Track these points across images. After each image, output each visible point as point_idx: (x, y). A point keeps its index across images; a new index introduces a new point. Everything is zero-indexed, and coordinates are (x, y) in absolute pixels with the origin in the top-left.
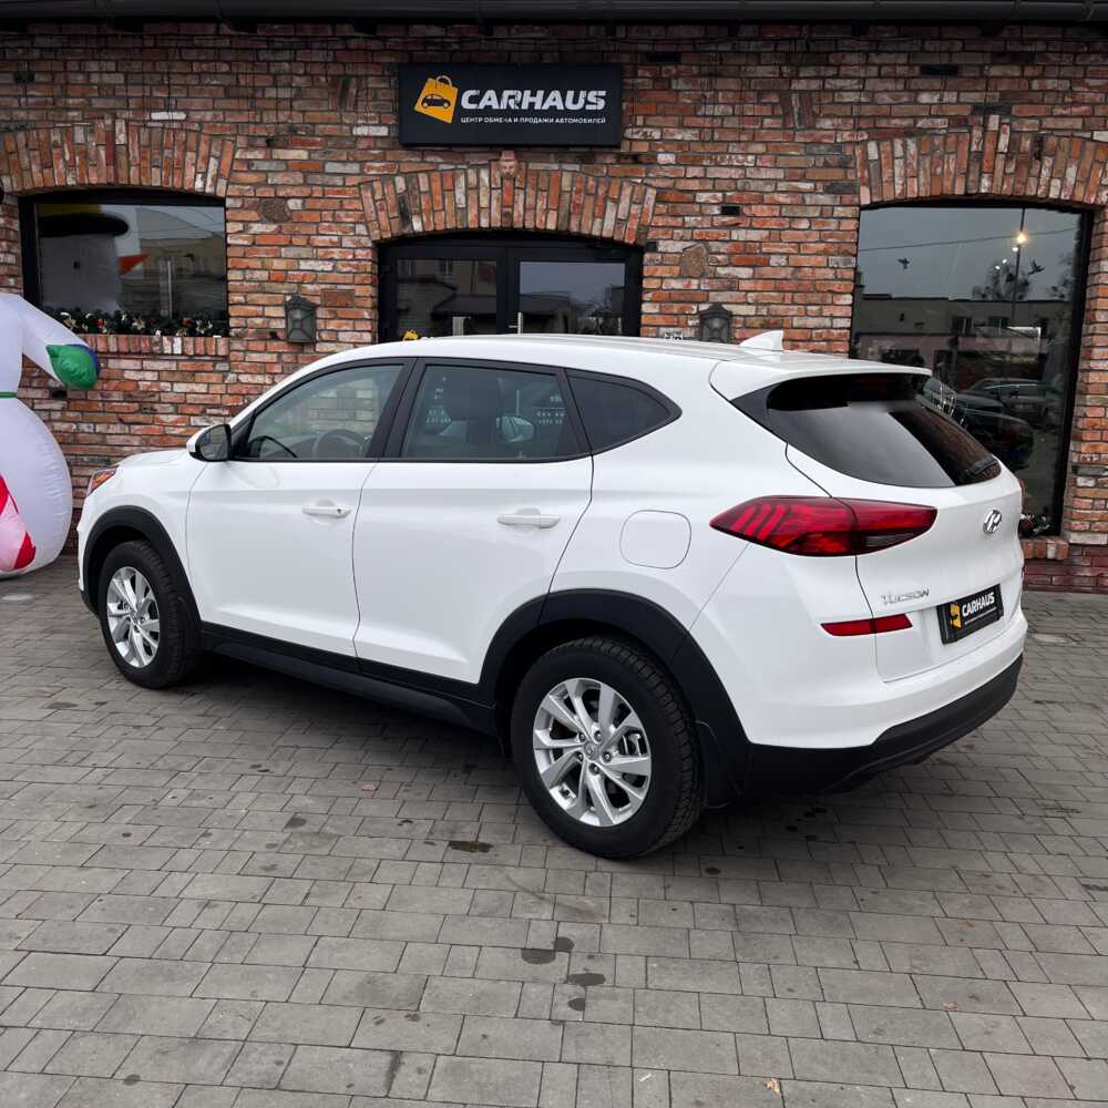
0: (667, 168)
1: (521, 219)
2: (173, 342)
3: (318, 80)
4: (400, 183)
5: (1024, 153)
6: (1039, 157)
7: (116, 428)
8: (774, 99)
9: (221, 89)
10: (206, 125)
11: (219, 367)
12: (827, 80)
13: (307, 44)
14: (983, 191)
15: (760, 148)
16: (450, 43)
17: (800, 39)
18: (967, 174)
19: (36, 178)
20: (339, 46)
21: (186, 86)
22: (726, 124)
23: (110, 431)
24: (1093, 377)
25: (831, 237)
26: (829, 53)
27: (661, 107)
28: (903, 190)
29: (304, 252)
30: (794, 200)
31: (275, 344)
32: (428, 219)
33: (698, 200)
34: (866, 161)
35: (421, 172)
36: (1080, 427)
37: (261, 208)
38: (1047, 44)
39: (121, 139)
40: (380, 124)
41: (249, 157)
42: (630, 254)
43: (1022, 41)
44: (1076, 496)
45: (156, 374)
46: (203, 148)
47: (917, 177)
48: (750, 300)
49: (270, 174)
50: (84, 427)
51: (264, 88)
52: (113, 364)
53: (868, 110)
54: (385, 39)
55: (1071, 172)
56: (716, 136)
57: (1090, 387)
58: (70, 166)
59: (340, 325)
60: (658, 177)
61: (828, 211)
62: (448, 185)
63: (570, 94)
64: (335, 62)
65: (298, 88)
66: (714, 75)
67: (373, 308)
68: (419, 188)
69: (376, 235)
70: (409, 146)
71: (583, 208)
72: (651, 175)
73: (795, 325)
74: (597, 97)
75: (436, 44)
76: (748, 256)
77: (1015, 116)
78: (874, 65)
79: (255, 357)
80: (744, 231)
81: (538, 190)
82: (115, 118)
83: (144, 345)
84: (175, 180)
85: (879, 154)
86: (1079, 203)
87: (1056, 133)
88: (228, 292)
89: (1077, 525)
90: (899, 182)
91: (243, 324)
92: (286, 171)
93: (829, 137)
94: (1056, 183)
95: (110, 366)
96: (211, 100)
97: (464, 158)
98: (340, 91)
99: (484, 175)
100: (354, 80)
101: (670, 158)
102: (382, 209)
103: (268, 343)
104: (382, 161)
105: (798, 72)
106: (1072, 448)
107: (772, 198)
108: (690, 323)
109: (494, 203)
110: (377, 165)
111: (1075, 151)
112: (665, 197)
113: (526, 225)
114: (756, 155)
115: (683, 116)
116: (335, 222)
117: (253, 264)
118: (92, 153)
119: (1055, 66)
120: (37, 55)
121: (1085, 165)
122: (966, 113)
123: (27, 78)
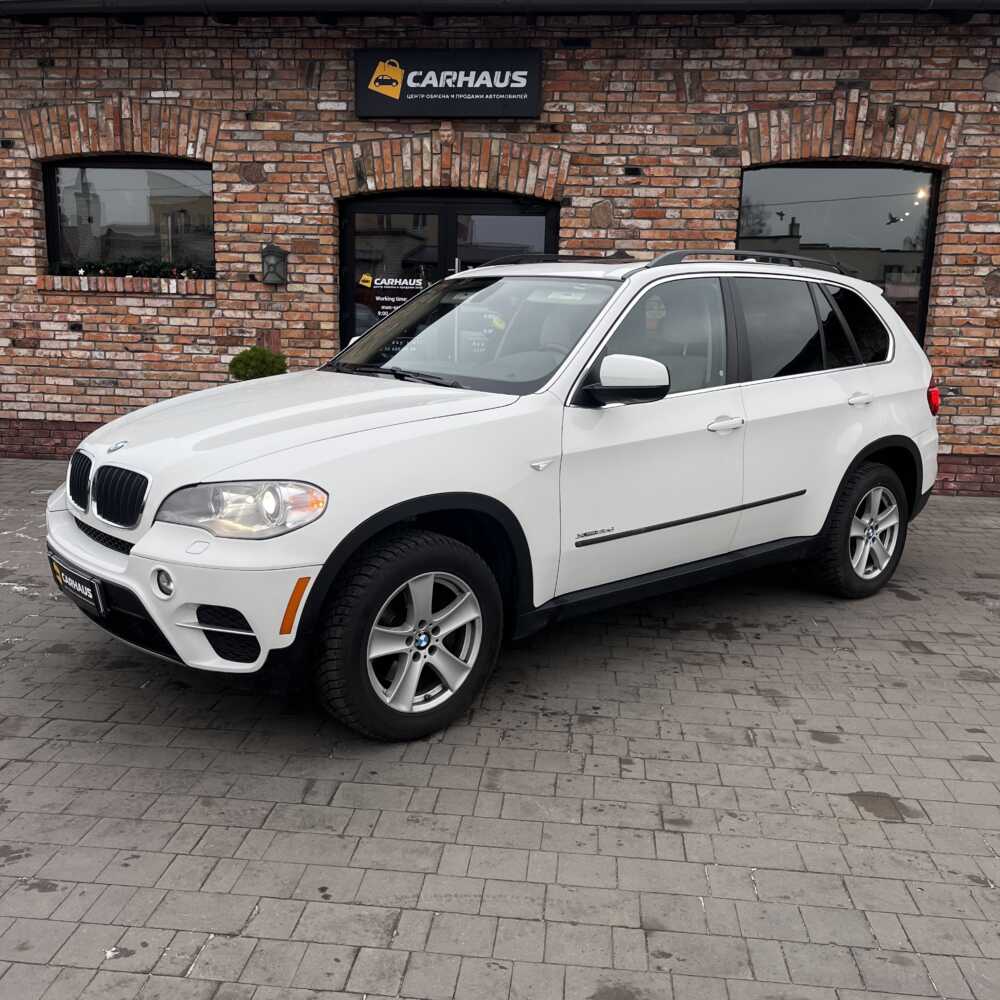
0: (580, 136)
1: (457, 180)
2: (169, 283)
3: (289, 64)
4: (357, 150)
5: (881, 121)
6: (893, 125)
7: (123, 355)
8: (670, 77)
9: (208, 74)
10: (195, 103)
11: (207, 304)
12: (717, 61)
13: (279, 33)
14: (845, 154)
15: (657, 119)
16: (398, 32)
17: (691, 26)
18: (831, 140)
19: (57, 147)
20: (305, 35)
21: (179, 69)
22: (629, 98)
23: (117, 358)
24: (939, 312)
25: (717, 194)
26: (719, 37)
27: (574, 84)
28: (779, 154)
29: (277, 208)
30: (686, 163)
31: (254, 284)
32: (380, 180)
33: (605, 163)
34: (746, 129)
35: (374, 140)
37: (242, 171)
38: (900, 30)
39: (126, 114)
40: (340, 100)
41: (232, 128)
42: (548, 209)
43: (880, 27)
45: (156, 310)
46: (194, 121)
47: (790, 142)
48: (650, 248)
49: (249, 143)
50: (96, 354)
51: (244, 71)
52: (120, 301)
53: (749, 86)
54: (344, 30)
55: (921, 137)
56: (621, 109)
57: (936, 319)
58: (85, 137)
59: (307, 270)
60: (568, 145)
61: (714, 172)
62: (396, 152)
63: (498, 74)
64: (302, 48)
65: (272, 70)
66: (617, 57)
67: (334, 255)
68: (372, 154)
69: (338, 196)
70: (364, 119)
71: (509, 170)
72: (566, 142)
74: (524, 77)
75: (384, 32)
76: (648, 210)
77: (873, 90)
78: (753, 47)
79: (237, 296)
80: (644, 189)
81: (471, 155)
82: (121, 96)
83: (146, 284)
84: (171, 148)
85: (758, 124)
86: (927, 163)
87: (907, 104)
88: (215, 241)
90: (774, 147)
91: (227, 268)
92: (263, 139)
93: (716, 109)
94: (908, 147)
95: (118, 303)
96: (200, 81)
97: (410, 130)
98: (309, 74)
99: (427, 143)
100: (318, 64)
101: (582, 128)
102: (342, 172)
103: (248, 284)
104: (342, 131)
105: (689, 54)
107: (668, 161)
109: (435, 167)
110: (337, 134)
111: (924, 119)
112: (580, 160)
113: (462, 184)
114: (654, 124)
115: (594, 91)
116: (302, 182)
117: (235, 218)
118: (102, 125)
119: (908, 47)
120: (57, 44)
121: (932, 132)
122: (830, 86)
123: (48, 63)
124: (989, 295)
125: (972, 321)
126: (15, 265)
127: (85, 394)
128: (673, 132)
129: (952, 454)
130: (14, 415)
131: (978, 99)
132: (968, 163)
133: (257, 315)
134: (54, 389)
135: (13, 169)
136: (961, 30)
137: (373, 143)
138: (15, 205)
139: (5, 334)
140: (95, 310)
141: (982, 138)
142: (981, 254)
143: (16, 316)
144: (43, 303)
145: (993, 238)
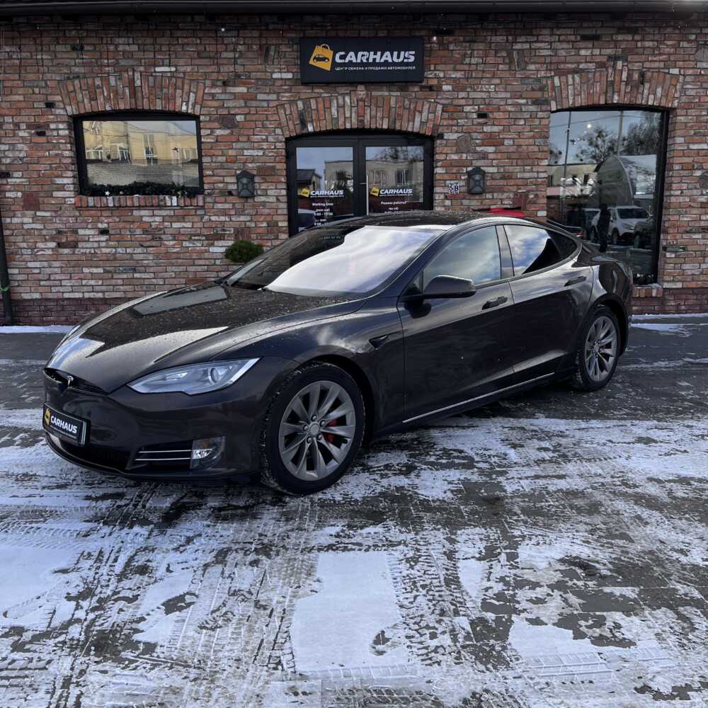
0: (448, 93)
1: (368, 123)
2: (171, 199)
3: (252, 48)
4: (300, 104)
5: (635, 81)
6: (642, 83)
7: (139, 250)
8: (504, 54)
9: (196, 53)
10: (187, 75)
11: (199, 212)
12: (535, 44)
13: (244, 27)
14: (614, 102)
15: (497, 81)
16: (326, 26)
18: (606, 93)
19: (87, 107)
20: (262, 28)
21: (175, 51)
22: (479, 68)
23: (135, 252)
24: (673, 199)
25: (536, 129)
26: (532, 29)
27: (444, 59)
28: (574, 103)
29: (246, 145)
30: (516, 109)
31: (231, 198)
32: (317, 125)
33: (465, 110)
34: (553, 87)
35: (312, 98)
36: (666, 225)
37: (221, 121)
38: (645, 24)
39: (138, 83)
40: (288, 72)
41: (213, 91)
42: (427, 141)
43: (636, 21)
44: (665, 263)
45: (162, 218)
46: (186, 87)
47: (580, 95)
48: (494, 165)
49: (225, 101)
50: (120, 250)
51: (221, 52)
52: (136, 213)
53: (555, 59)
54: (290, 24)
55: (659, 90)
56: (474, 75)
57: (672, 206)
58: (107, 99)
59: (268, 186)
60: (441, 99)
61: (534, 115)
62: (327, 106)
63: (395, 53)
64: (260, 37)
65: (240, 52)
66: (472, 41)
67: (285, 176)
68: (311, 107)
69: (287, 134)
70: (305, 84)
71: (402, 116)
72: (439, 97)
73: (519, 177)
74: (412, 55)
75: (317, 26)
76: (492, 140)
77: (630, 62)
78: (556, 35)
79: (219, 206)
80: (490, 127)
81: (377, 107)
82: (134, 71)
83: (155, 202)
84: (170, 106)
85: (560, 83)
86: (662, 107)
87: (651, 70)
88: (203, 169)
89: (667, 278)
90: (571, 98)
91: (212, 187)
92: (235, 99)
93: (534, 74)
94: (652, 97)
95: (134, 214)
96: (190, 60)
97: (335, 90)
98: (264, 52)
99: (347, 99)
100: (273, 47)
101: (449, 88)
102: (290, 120)
103: (227, 198)
104: (290, 92)
105: (516, 36)
106: (662, 237)
107: (505, 108)
108: (463, 178)
109: (353, 115)
110: (287, 94)
111: (661, 80)
112: (447, 109)
113: (372, 126)
114: (495, 85)
115: (456, 64)
116: (263, 127)
117: (216, 153)
118: (120, 91)
119: (650, 34)
120: (85, 34)
121: (666, 87)
122: (604, 59)
123: (79, 47)
124: (703, 187)
125: (692, 204)
126: (58, 190)
127: (112, 278)
128: (508, 90)
129: (683, 288)
130: (60, 295)
131: (692, 66)
132: (688, 106)
133: (233, 219)
134: (90, 276)
135: (55, 122)
136: (681, 23)
137: (312, 100)
138: (57, 148)
139: (52, 239)
140: (118, 220)
141: (695, 90)
142: (697, 162)
143: (60, 226)
144: (80, 216)
145: (703, 152)
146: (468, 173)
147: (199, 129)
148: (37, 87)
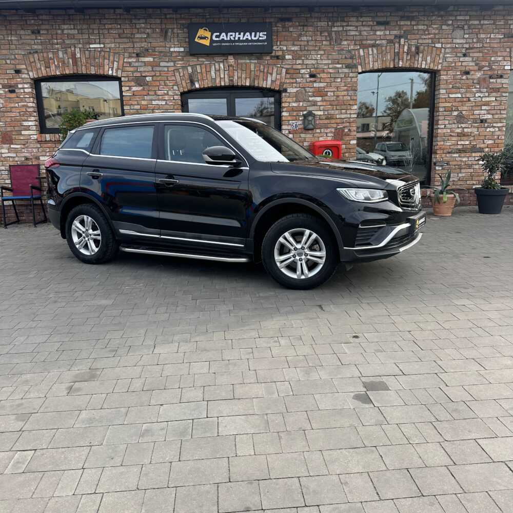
0: (289, 61)
1: (236, 82)
3: (156, 30)
4: (190, 69)
5: (413, 52)
6: (418, 53)
8: (326, 34)
9: (117, 35)
10: (112, 50)
12: (346, 27)
13: (150, 16)
14: (400, 66)
15: (322, 52)
16: (206, 15)
18: (394, 60)
19: (44, 72)
20: (162, 17)
21: (102, 34)
22: (309, 44)
24: (439, 131)
25: (349, 84)
26: (344, 17)
27: (286, 38)
28: (373, 67)
29: (154, 97)
30: (335, 71)
32: (201, 83)
33: (301, 72)
34: (359, 56)
36: (436, 148)
37: (136, 81)
38: (419, 13)
39: (78, 55)
40: (181, 47)
41: (130, 60)
42: (276, 94)
43: (412, 12)
44: (435, 173)
46: (111, 58)
47: (377, 61)
48: (321, 109)
49: (138, 67)
51: (134, 34)
53: (359, 38)
54: (181, 14)
55: (429, 58)
56: (306, 48)
57: (439, 136)
58: (57, 67)
60: (285, 65)
61: (347, 76)
62: (208, 70)
63: (253, 34)
64: (161, 23)
65: (148, 33)
66: (305, 26)
68: (197, 71)
69: (182, 90)
70: (192, 55)
71: (258, 77)
72: (283, 64)
73: (338, 117)
74: (264, 35)
75: (200, 16)
76: (320, 93)
77: (410, 40)
78: (360, 21)
80: (317, 84)
81: (242, 70)
82: (75, 47)
84: (101, 71)
85: (364, 53)
86: (431, 69)
87: (423, 45)
89: (437, 183)
90: (371, 63)
92: (145, 66)
93: (346, 47)
94: (424, 62)
96: (113, 40)
97: (213, 59)
98: (164, 34)
99: (222, 65)
100: (170, 30)
101: (290, 57)
102: (183, 80)
104: (182, 61)
105: (334, 24)
106: (433, 156)
107: (327, 71)
108: (300, 119)
110: (180, 62)
111: (430, 51)
112: (289, 72)
113: (239, 84)
114: (321, 54)
115: (294, 41)
116: (165, 85)
117: (134, 103)
118: (66, 62)
119: (422, 20)
120: (41, 23)
121: (433, 56)
122: (393, 38)
123: (37, 32)
124: (458, 123)
125: (452, 134)
126: (25, 130)
128: (329, 58)
131: (449, 42)
132: (448, 69)
135: (21, 83)
136: (442, 13)
137: (197, 66)
138: (24, 101)
141: (452, 58)
142: (455, 106)
143: (27, 155)
144: (41, 147)
145: (458, 99)
146: (304, 115)
147: (121, 86)
148: (8, 59)
